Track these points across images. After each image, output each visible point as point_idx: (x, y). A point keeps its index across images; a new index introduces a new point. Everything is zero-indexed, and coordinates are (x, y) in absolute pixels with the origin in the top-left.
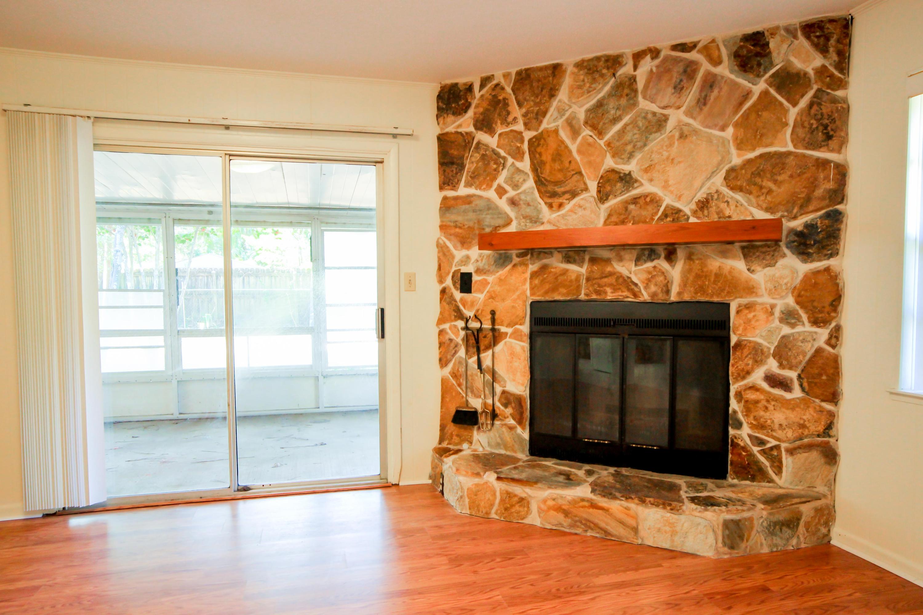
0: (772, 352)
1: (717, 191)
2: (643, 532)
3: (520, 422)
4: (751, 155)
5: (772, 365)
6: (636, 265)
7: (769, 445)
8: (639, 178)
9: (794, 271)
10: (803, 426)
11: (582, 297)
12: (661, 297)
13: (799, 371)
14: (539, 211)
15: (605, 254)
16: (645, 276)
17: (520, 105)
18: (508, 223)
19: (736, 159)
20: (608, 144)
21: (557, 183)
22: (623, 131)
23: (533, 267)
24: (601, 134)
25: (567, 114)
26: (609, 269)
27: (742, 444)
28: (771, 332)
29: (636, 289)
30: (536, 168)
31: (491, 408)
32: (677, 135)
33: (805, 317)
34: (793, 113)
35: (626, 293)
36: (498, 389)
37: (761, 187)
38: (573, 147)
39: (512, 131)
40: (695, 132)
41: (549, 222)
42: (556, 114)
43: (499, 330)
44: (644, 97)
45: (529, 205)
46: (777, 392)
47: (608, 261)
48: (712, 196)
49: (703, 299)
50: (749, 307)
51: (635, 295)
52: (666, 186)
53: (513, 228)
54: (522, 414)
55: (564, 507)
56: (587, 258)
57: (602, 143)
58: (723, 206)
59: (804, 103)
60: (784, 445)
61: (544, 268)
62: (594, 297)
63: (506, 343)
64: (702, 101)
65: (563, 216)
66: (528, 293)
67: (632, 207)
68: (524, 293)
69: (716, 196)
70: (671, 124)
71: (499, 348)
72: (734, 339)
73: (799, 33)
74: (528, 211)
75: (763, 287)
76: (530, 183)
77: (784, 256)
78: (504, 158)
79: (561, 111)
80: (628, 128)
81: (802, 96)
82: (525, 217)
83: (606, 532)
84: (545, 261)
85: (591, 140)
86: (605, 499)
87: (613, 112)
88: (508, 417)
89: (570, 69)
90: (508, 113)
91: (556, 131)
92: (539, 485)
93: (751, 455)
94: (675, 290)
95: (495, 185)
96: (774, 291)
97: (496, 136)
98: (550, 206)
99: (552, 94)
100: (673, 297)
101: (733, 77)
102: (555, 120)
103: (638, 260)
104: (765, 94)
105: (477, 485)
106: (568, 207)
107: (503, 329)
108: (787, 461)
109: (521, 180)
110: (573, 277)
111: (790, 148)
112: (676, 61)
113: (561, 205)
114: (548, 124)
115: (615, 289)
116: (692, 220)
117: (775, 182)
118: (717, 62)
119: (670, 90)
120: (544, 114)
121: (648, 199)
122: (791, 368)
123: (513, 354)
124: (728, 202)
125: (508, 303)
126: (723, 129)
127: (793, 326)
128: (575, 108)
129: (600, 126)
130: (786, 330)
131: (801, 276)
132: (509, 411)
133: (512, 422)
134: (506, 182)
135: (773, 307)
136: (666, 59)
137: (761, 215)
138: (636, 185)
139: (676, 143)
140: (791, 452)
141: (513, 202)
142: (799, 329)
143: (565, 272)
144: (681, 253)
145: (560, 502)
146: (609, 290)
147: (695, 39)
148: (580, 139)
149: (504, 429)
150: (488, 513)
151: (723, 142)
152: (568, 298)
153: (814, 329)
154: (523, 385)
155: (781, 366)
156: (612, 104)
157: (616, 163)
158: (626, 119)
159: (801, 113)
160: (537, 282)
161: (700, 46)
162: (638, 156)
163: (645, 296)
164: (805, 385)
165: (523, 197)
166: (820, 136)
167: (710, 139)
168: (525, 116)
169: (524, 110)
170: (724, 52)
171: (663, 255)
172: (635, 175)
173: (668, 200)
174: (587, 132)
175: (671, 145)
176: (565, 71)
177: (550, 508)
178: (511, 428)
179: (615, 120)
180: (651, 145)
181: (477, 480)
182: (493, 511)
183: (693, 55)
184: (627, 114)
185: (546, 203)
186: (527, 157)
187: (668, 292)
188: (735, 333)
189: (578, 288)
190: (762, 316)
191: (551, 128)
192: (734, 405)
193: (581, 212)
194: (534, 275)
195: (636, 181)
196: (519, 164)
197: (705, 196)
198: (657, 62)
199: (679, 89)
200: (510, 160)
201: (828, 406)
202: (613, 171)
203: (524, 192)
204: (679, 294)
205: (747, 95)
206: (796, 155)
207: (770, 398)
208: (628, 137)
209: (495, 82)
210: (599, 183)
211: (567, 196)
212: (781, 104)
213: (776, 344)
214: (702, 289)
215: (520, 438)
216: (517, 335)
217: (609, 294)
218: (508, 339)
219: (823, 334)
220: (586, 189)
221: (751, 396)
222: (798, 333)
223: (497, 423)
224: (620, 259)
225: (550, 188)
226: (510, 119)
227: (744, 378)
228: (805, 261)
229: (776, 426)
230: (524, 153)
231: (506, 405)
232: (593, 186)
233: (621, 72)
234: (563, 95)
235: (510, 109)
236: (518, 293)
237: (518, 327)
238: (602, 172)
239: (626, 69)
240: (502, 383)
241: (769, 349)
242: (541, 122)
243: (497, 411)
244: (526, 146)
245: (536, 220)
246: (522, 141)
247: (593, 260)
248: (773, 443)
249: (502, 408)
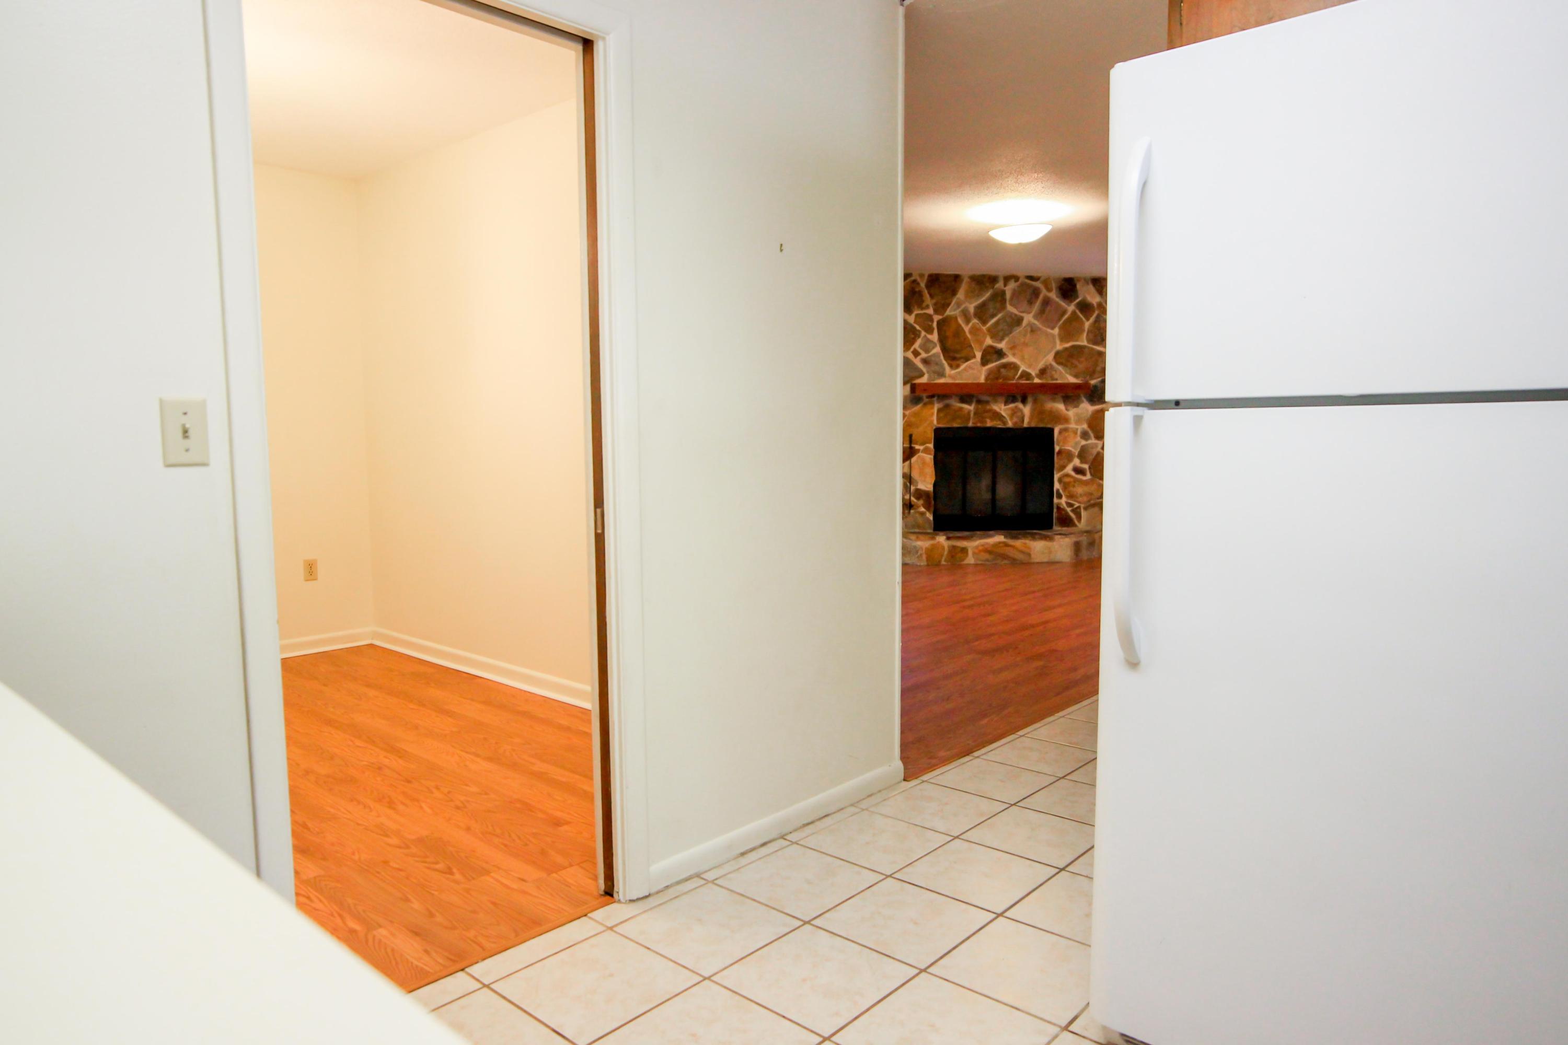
0: (1077, 454)
1: (1051, 365)
2: (1033, 556)
3: (928, 508)
4: (1068, 345)
5: (1076, 462)
6: (1005, 405)
7: (1075, 506)
8: (1007, 353)
9: (1087, 410)
10: (1091, 494)
11: (970, 424)
12: (1018, 426)
13: (1090, 464)
14: (944, 369)
15: (985, 398)
16: (1010, 412)
17: (931, 296)
18: (922, 375)
19: (1059, 346)
20: (989, 330)
21: (956, 351)
22: (997, 323)
23: (937, 406)
24: (984, 322)
25: (963, 307)
26: (988, 407)
27: (1062, 507)
28: (1077, 444)
29: (1005, 420)
30: (942, 340)
31: (908, 501)
32: (1029, 329)
33: (1092, 435)
34: (1087, 325)
35: (999, 422)
36: (913, 488)
37: (1072, 364)
38: (967, 329)
39: (925, 314)
40: (1040, 329)
41: (950, 376)
42: (955, 307)
43: (914, 448)
44: (1011, 305)
45: (937, 364)
46: (1079, 477)
47: (987, 402)
48: (1048, 367)
49: (1041, 425)
50: (1066, 430)
51: (1005, 423)
52: (1023, 359)
53: (924, 380)
54: (930, 503)
55: (989, 549)
56: (974, 400)
57: (984, 328)
58: (1054, 373)
59: (1092, 319)
60: (1082, 506)
61: (947, 406)
62: (979, 425)
63: (919, 456)
64: (1042, 312)
65: (959, 373)
66: (935, 422)
67: (1002, 370)
68: (932, 422)
69: (1050, 367)
70: (1025, 323)
71: (914, 459)
72: (1057, 448)
73: (1090, 282)
74: (937, 368)
75: (1072, 419)
76: (937, 349)
77: (1083, 402)
78: (920, 332)
79: (959, 305)
80: (1000, 321)
81: (1091, 316)
82: (934, 372)
83: (1014, 560)
84: (947, 402)
85: (978, 326)
86: (1013, 540)
87: (991, 310)
88: (920, 506)
89: (966, 280)
90: (923, 301)
91: (956, 318)
92: (974, 538)
93: (1067, 513)
94: (1026, 420)
95: (912, 349)
96: (1078, 421)
97: (913, 316)
98: (951, 366)
99: (954, 293)
100: (1025, 425)
101: (1057, 300)
102: (955, 310)
103: (1006, 403)
104: (1074, 313)
105: (932, 545)
106: (963, 366)
107: (917, 447)
108: (1083, 513)
109: (931, 348)
110: (966, 412)
111: (1085, 343)
112: (1029, 286)
113: (958, 366)
114: (950, 311)
115: (992, 420)
116: (1037, 381)
117: (1079, 361)
118: (1049, 290)
119: (1026, 302)
120: (949, 305)
121: (1012, 366)
122: (1086, 463)
123: (924, 463)
124: (1056, 371)
125: (921, 429)
126: (1053, 328)
127: (1086, 440)
128: (967, 304)
129: (984, 318)
130: (1083, 442)
131: (1090, 413)
132: (921, 502)
133: (922, 509)
134: (921, 347)
135: (1077, 429)
136: (1023, 284)
137: (1072, 380)
138: (1005, 357)
139: (1029, 335)
140: (1085, 509)
141: (925, 362)
142: (1089, 442)
143: (961, 409)
144: (1030, 400)
145: (986, 546)
146: (988, 420)
147: (1039, 275)
148: (971, 324)
149: (917, 515)
150: (940, 561)
151: (1053, 336)
152: (962, 426)
153: (1096, 441)
154: (931, 484)
155: (1082, 462)
156: (991, 306)
157: (993, 342)
158: (999, 316)
159: (1090, 326)
160: (942, 415)
161: (1041, 279)
162: (1006, 339)
163: (1010, 424)
164: (1092, 471)
165: (933, 359)
166: (1099, 338)
167: (1047, 334)
168: (935, 304)
169: (934, 301)
170: (1054, 286)
171: (1020, 400)
172: (1004, 350)
173: (1023, 368)
174: (975, 321)
175: (1025, 336)
176: (962, 280)
177: (980, 551)
178: (922, 514)
179: (993, 316)
180: (1014, 333)
181: (931, 542)
182: (943, 560)
183: (1037, 284)
184: (1000, 313)
185: (949, 364)
186: (936, 332)
187: (1023, 421)
188: (1058, 445)
189: (968, 420)
190: (1072, 435)
191: (954, 315)
192: (1057, 486)
193: (971, 371)
194: (939, 411)
195: (1005, 354)
196: (929, 336)
197: (1044, 366)
198: (1018, 283)
199: (1031, 303)
200: (923, 333)
201: (1101, 482)
202: (991, 347)
203: (934, 355)
204: (1029, 423)
205: (1065, 312)
206: (1089, 348)
207: (1076, 480)
208: (1001, 327)
209: (912, 278)
210: (983, 353)
211: (962, 360)
212: (1081, 319)
213: (1079, 450)
214: (1041, 420)
215: (928, 519)
216: (926, 451)
217: (988, 423)
218: (920, 454)
219: (1099, 443)
220: (974, 357)
221: (1067, 480)
222: (1089, 444)
223: (912, 511)
224: (996, 401)
225: (951, 354)
226: (924, 305)
227: (1062, 470)
228: (1092, 405)
229: (1078, 495)
230: (933, 329)
231: (918, 498)
232: (979, 355)
233: (997, 286)
234: (961, 295)
235: (924, 298)
236: (928, 422)
237: (928, 445)
238: (984, 346)
239: (1000, 285)
240: (915, 484)
241: (1075, 453)
242: (946, 310)
243: (913, 503)
244: (935, 325)
245: (942, 374)
246: (932, 321)
247: (979, 402)
248: (1077, 505)
249: (915, 500)
